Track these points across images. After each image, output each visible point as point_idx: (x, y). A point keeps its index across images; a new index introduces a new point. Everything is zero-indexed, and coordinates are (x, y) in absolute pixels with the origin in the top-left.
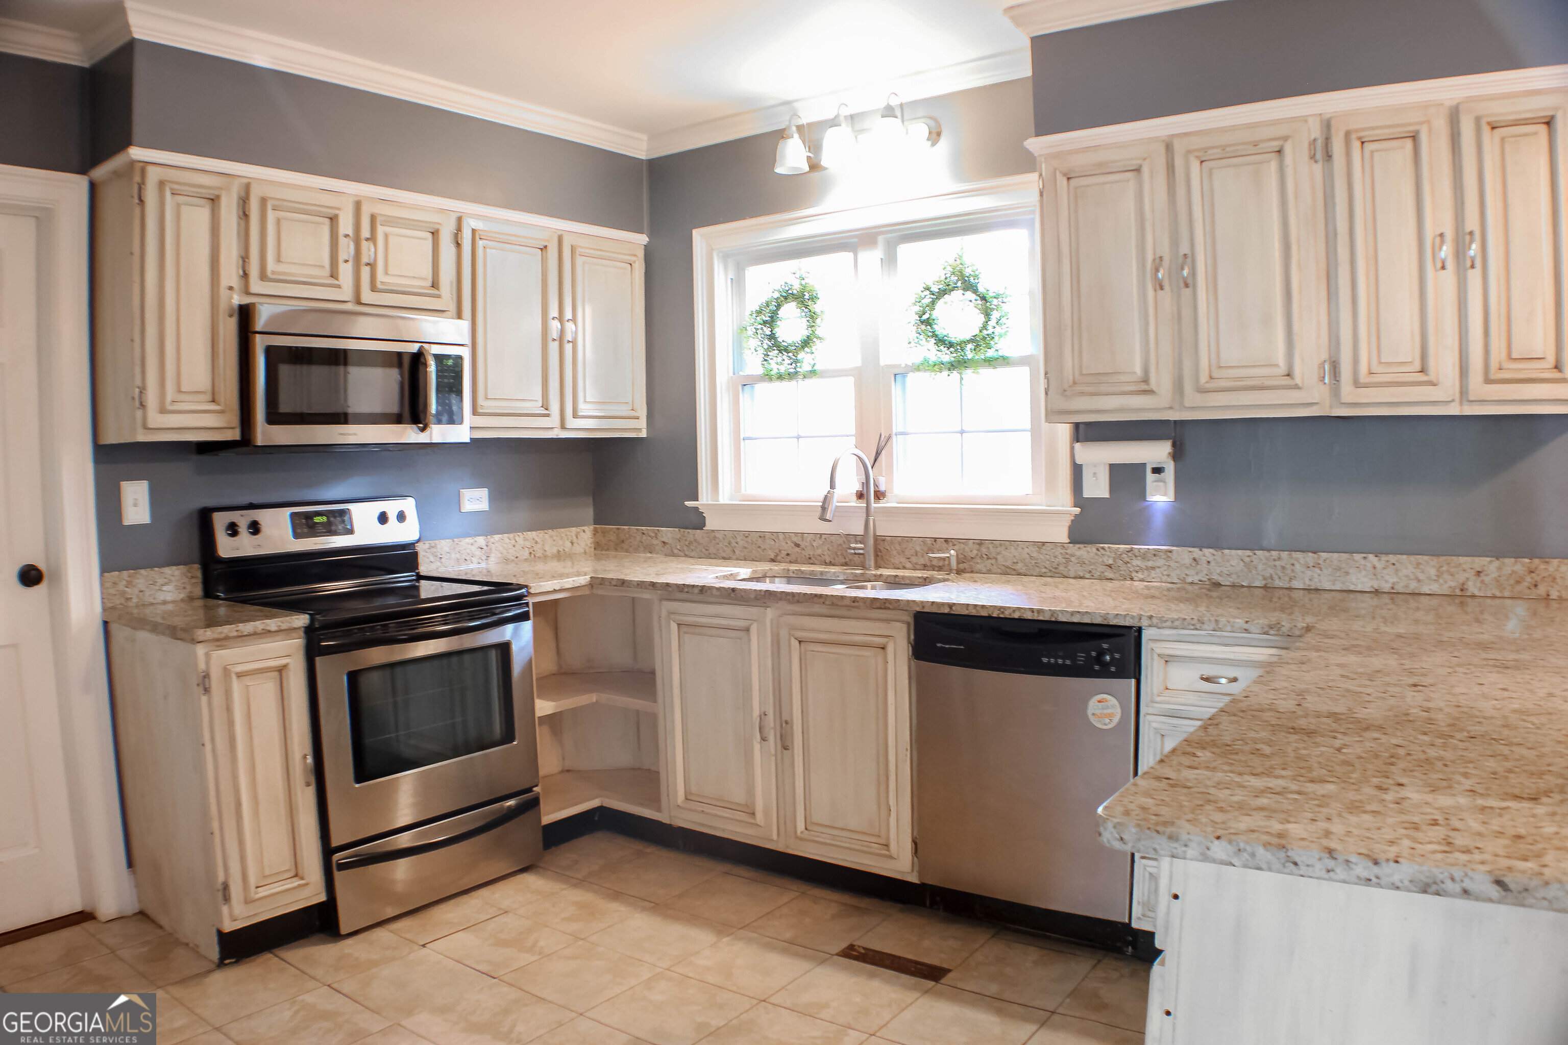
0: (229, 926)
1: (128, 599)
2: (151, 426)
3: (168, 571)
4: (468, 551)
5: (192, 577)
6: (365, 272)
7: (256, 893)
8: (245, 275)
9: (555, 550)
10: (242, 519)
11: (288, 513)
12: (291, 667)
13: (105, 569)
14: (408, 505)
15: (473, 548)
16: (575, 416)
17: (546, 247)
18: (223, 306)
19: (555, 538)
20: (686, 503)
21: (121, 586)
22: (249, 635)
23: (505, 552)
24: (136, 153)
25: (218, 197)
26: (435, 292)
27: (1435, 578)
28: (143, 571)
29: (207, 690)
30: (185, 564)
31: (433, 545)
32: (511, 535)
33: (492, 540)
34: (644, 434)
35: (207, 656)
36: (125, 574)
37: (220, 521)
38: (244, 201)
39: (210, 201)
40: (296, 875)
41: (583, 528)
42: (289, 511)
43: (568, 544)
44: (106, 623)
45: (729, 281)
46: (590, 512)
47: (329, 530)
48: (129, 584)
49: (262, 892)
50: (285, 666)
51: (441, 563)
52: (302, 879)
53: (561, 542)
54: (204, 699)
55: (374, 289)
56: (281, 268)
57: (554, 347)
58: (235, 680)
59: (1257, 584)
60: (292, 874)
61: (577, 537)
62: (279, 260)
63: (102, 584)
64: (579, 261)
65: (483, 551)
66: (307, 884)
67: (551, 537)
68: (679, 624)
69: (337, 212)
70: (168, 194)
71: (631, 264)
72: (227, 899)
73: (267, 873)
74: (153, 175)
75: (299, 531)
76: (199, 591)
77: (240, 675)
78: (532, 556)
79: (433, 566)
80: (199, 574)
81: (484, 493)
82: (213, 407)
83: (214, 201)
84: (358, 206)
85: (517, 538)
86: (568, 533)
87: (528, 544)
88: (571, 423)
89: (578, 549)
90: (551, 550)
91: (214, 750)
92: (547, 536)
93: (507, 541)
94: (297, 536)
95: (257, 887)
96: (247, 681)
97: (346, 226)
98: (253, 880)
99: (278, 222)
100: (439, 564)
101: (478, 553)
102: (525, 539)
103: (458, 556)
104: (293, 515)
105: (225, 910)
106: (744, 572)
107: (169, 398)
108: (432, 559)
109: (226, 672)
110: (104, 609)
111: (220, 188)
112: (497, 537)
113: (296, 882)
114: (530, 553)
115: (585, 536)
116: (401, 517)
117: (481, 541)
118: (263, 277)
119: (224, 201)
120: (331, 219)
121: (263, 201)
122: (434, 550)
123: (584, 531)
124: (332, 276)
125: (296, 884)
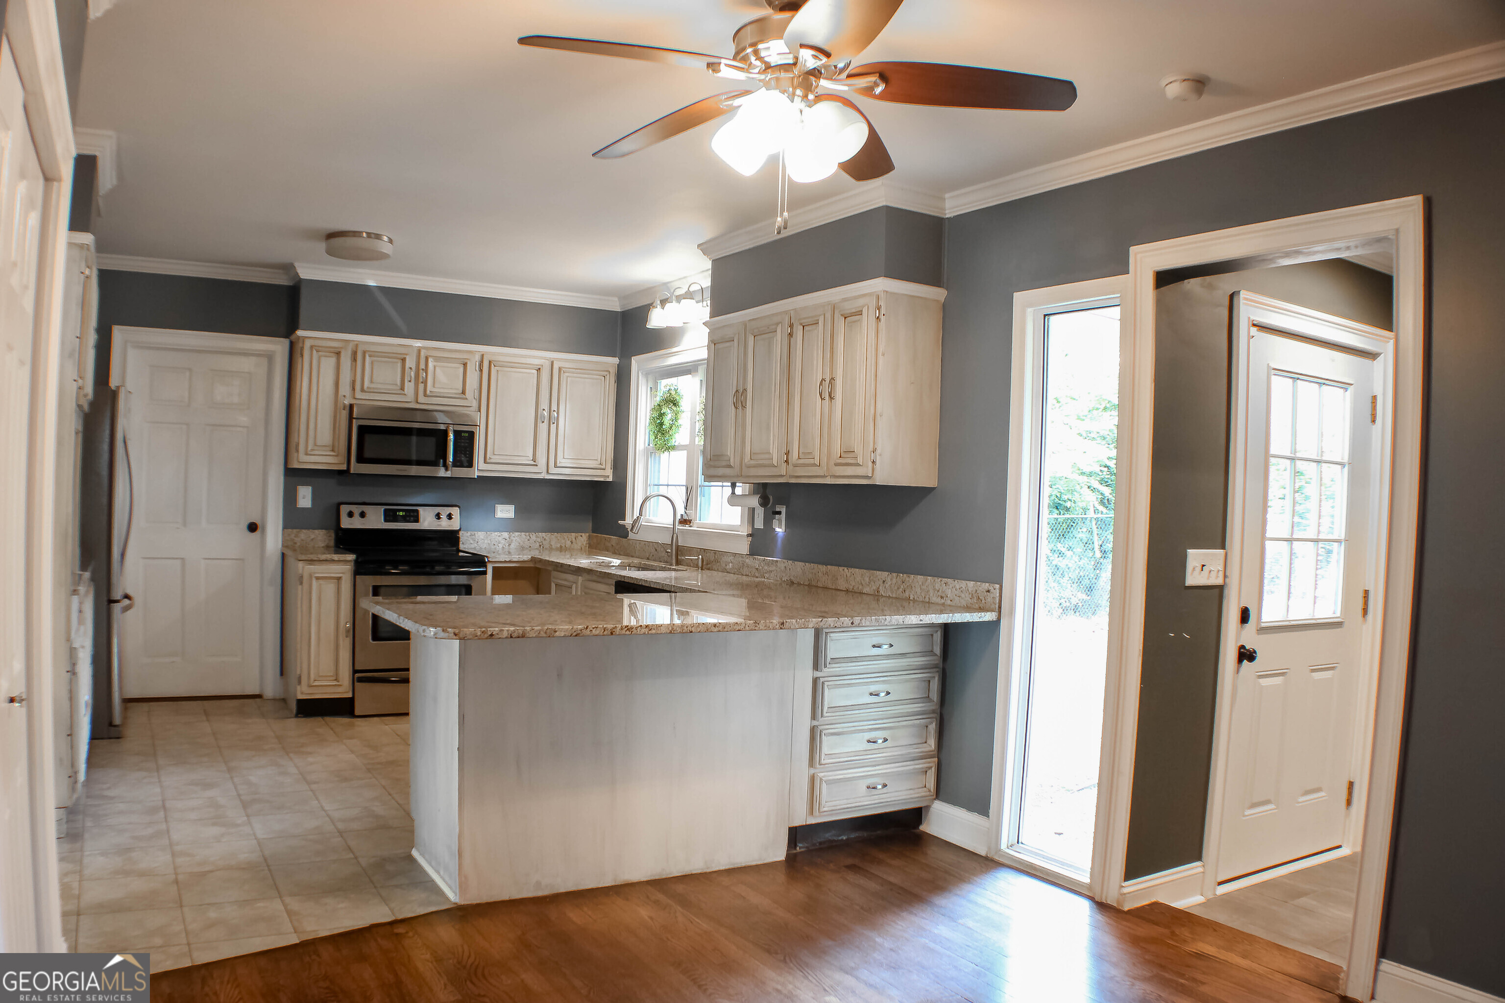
0: (300, 697)
1: (296, 543)
2: (301, 461)
3: (317, 532)
4: (496, 540)
5: (330, 536)
6: (421, 386)
7: (313, 683)
8: (354, 389)
9: (559, 546)
10: (357, 510)
11: (383, 509)
12: (344, 579)
13: (285, 527)
14: (455, 512)
15: (500, 539)
16: (556, 466)
17: (540, 369)
18: (340, 405)
19: (559, 538)
20: (619, 522)
21: (293, 536)
22: (323, 560)
23: (521, 543)
24: (300, 333)
25: (340, 352)
26: (464, 396)
27: (868, 583)
28: (303, 530)
29: (301, 583)
30: (326, 529)
31: (473, 534)
32: (527, 534)
33: (513, 535)
34: (610, 479)
35: (303, 567)
36: (295, 531)
37: (344, 510)
38: (354, 354)
39: (336, 354)
40: (336, 680)
41: (581, 534)
42: (382, 508)
43: (569, 543)
44: (283, 555)
45: (649, 389)
46: (590, 525)
47: (405, 519)
48: (296, 536)
49: (316, 683)
50: (341, 577)
51: (478, 545)
52: (338, 682)
53: (563, 541)
54: (300, 587)
55: (425, 395)
56: (373, 386)
57: (543, 427)
58: (314, 582)
59: (806, 583)
60: (334, 678)
61: (576, 539)
62: (372, 382)
63: (283, 534)
64: (564, 376)
65: (507, 541)
66: (341, 685)
67: (556, 537)
68: (556, 585)
69: (405, 356)
70: (315, 352)
71: (604, 377)
72: (300, 682)
73: (321, 674)
74: (308, 344)
75: (388, 518)
76: (332, 543)
77: (318, 578)
78: (542, 547)
79: (472, 546)
80: (333, 535)
81: (512, 508)
82: (334, 454)
83: (338, 354)
84: (419, 351)
85: (531, 536)
86: (569, 536)
87: (539, 540)
88: (553, 470)
89: (577, 546)
90: (555, 544)
91: (302, 612)
92: (553, 536)
93: (524, 537)
94: (386, 520)
95: (315, 680)
96: (321, 582)
97: (410, 363)
98: (312, 676)
99: (372, 363)
100: (476, 545)
101: (503, 541)
102: (537, 537)
103: (489, 542)
104: (385, 510)
105: (299, 688)
106: (616, 562)
107: (310, 448)
108: (472, 542)
109: (311, 576)
110: (283, 546)
111: (342, 348)
112: (517, 534)
113: (335, 683)
114: (540, 546)
115: (583, 539)
116: (450, 517)
117: (506, 535)
118: (363, 390)
119: (342, 354)
120: (402, 360)
121: (364, 353)
122: (474, 537)
123: (581, 536)
124: (401, 389)
125: (334, 683)
